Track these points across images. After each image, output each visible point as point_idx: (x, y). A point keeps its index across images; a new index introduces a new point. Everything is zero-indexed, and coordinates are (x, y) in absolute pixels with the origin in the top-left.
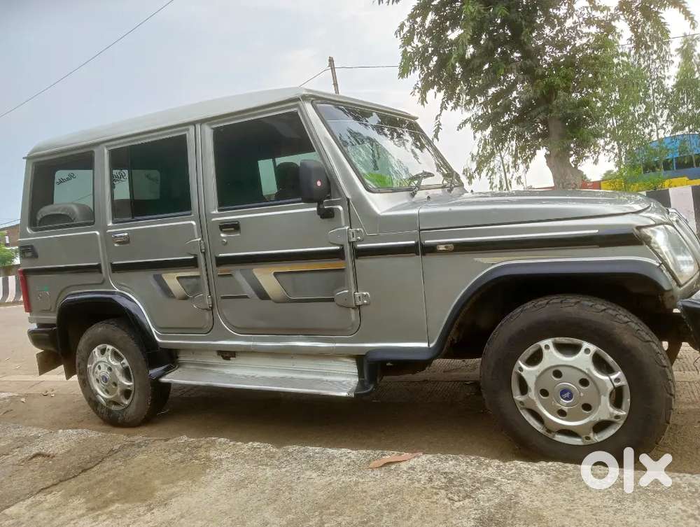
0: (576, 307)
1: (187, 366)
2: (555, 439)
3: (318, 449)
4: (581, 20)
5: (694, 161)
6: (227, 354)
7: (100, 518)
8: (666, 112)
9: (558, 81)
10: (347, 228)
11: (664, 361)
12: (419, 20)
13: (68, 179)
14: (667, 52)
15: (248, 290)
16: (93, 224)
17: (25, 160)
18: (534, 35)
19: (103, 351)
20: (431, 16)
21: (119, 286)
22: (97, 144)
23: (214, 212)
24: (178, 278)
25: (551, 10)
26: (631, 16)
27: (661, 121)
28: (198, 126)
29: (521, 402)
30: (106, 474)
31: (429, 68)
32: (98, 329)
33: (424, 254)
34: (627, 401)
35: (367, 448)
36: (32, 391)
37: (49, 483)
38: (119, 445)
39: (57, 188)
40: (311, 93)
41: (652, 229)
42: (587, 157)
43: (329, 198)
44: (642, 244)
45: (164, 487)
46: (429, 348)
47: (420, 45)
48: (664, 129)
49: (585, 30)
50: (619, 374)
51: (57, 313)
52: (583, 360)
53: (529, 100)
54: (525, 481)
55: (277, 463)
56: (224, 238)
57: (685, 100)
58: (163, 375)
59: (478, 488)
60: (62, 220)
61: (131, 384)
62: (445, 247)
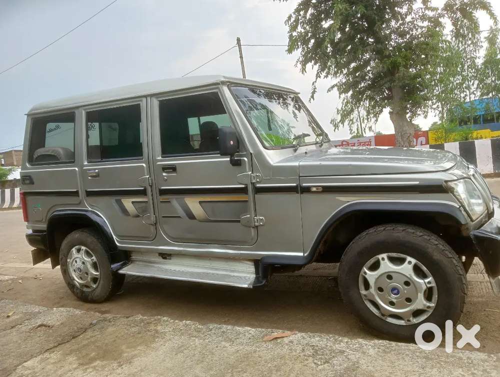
0: (403, 233)
1: (137, 263)
2: (388, 321)
3: (229, 327)
4: (417, 16)
5: (495, 118)
6: (165, 256)
7: (88, 370)
8: (476, 82)
9: (400, 60)
10: (250, 173)
11: (460, 271)
12: (302, 13)
13: (55, 129)
14: (478, 39)
15: (180, 212)
16: (74, 162)
17: (26, 116)
18: (384, 26)
19: (79, 251)
20: (311, 11)
21: (91, 206)
22: (78, 107)
23: (159, 158)
24: (133, 202)
25: (396, 9)
26: (453, 15)
27: (473, 88)
28: (149, 99)
29: (365, 295)
30: (89, 340)
31: (308, 48)
32: (76, 235)
33: (302, 193)
34: (435, 297)
35: (262, 327)
36: (26, 275)
37: (52, 345)
38: (96, 321)
39: (47, 135)
40: (227, 80)
41: (455, 182)
42: (419, 115)
43: (238, 152)
44: (448, 193)
45: (129, 350)
46: (303, 257)
47: (303, 31)
48: (475, 94)
49: (420, 24)
50: (430, 279)
51: (47, 223)
52: (407, 268)
53: (379, 73)
54: (364, 353)
55: (203, 336)
56: (165, 176)
57: (490, 74)
58: (121, 268)
59: (333, 357)
60: (51, 159)
61: (98, 273)
62: (317, 189)
